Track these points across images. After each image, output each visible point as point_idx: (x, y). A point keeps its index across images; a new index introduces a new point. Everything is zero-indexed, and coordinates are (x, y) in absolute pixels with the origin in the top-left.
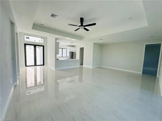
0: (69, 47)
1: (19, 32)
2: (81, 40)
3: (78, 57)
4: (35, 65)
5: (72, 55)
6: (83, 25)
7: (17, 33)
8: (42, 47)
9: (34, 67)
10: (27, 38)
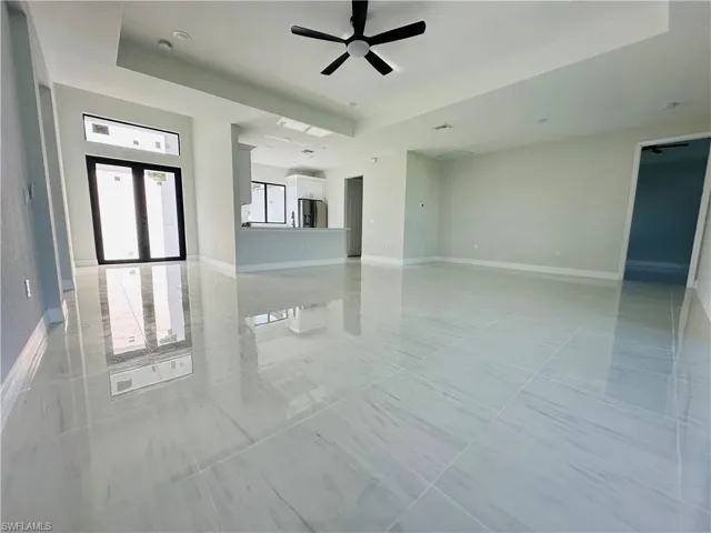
0: (296, 176)
1: (55, 84)
2: (353, 134)
3: (337, 217)
4: (145, 256)
5: (312, 212)
6: (366, 34)
7: (44, 89)
8: (171, 176)
9: (137, 268)
10: (100, 129)
